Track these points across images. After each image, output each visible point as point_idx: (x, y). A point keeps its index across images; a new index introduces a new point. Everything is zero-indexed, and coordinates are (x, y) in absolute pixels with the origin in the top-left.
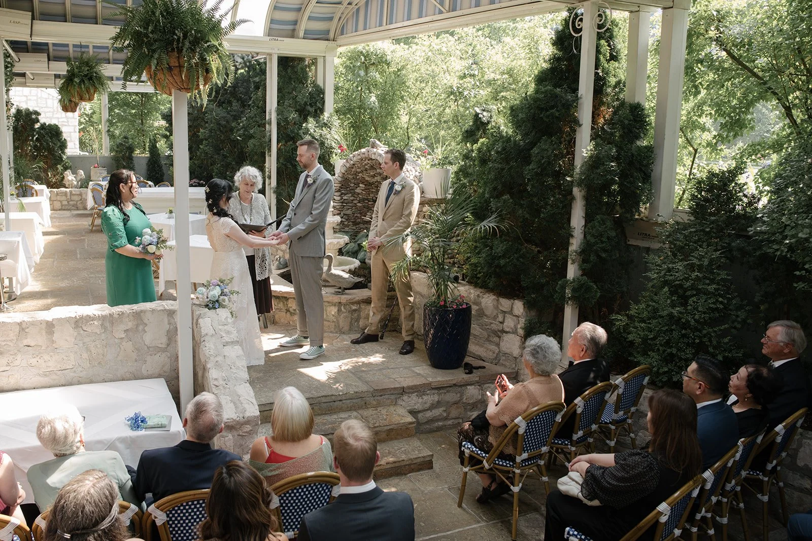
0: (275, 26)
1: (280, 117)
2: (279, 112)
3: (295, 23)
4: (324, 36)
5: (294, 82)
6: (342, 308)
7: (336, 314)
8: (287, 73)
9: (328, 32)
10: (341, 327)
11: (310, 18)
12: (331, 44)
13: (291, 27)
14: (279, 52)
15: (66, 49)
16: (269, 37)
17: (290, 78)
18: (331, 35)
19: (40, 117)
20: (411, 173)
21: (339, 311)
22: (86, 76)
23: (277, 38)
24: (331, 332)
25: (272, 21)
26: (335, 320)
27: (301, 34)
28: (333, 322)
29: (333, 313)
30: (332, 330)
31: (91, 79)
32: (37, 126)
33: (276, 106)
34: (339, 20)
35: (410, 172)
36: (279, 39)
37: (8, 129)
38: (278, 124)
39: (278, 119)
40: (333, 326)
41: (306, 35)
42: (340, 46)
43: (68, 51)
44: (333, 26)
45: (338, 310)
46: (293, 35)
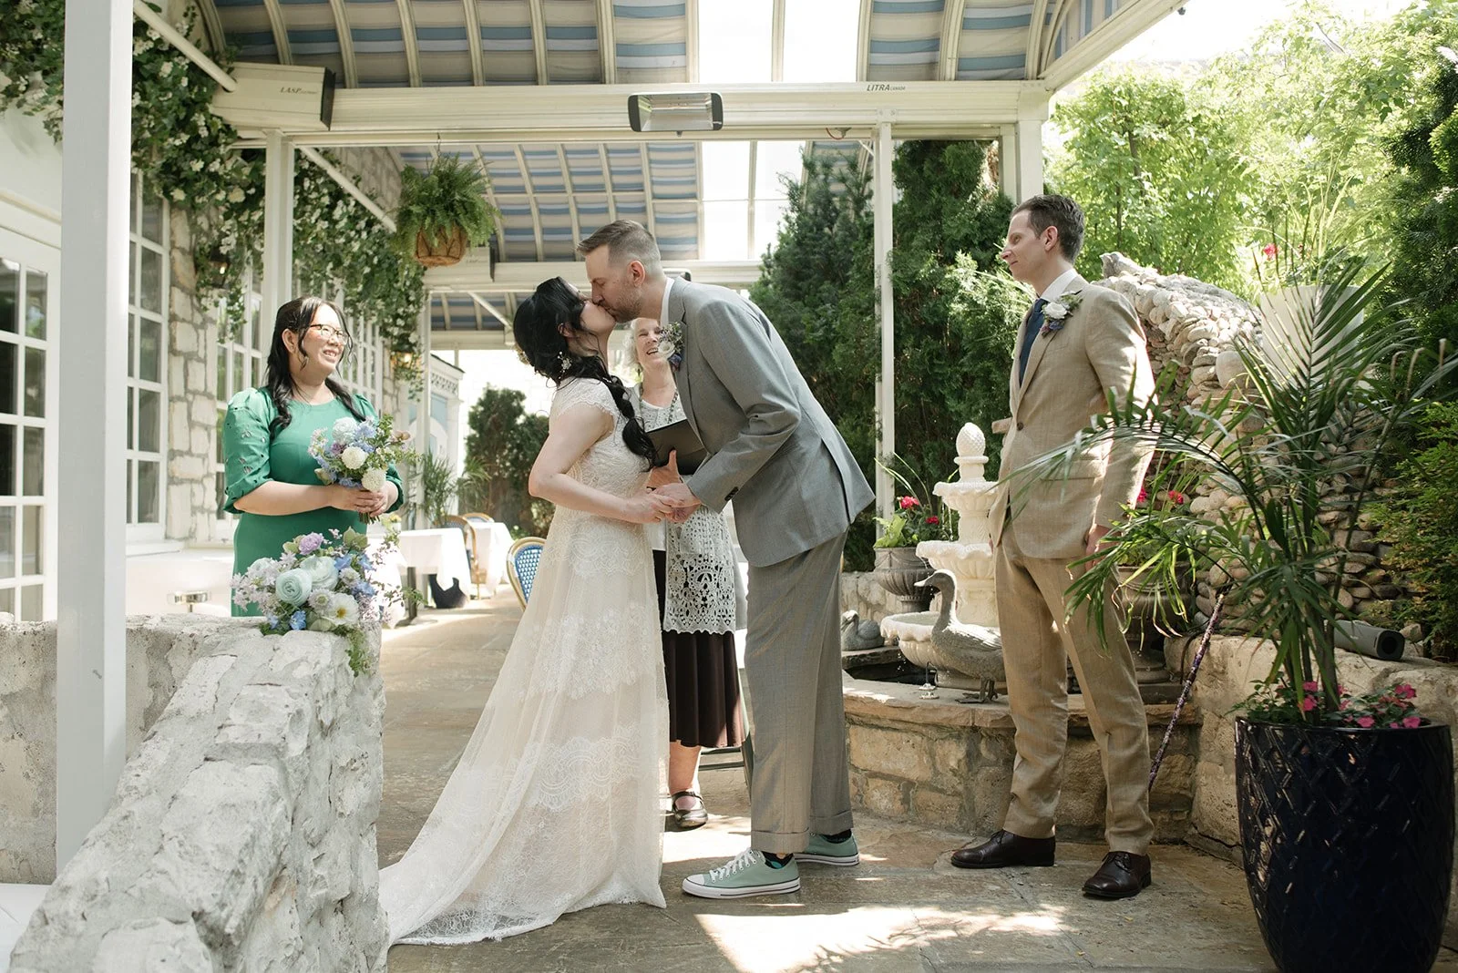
0: (882, 58)
1: (899, 274)
2: (897, 263)
3: (934, 44)
4: (1012, 68)
5: (939, 191)
6: (983, 747)
7: (964, 769)
8: (921, 171)
9: (1020, 59)
10: (979, 812)
11: (967, 25)
12: (1029, 87)
13: (923, 57)
14: (893, 119)
15: (529, 237)
16: (871, 83)
17: (929, 185)
18: (1031, 65)
19: (523, 403)
20: (1223, 323)
21: (972, 757)
22: (439, 200)
23: (886, 84)
24: (949, 829)
25: (874, 46)
26: (960, 788)
27: (950, 68)
28: (957, 794)
29: (953, 764)
30: (953, 820)
31: (450, 207)
32: (520, 420)
33: (891, 248)
34: (1047, 22)
35: (1222, 321)
36: (893, 84)
37: (412, 398)
38: (896, 295)
39: (893, 281)
40: (955, 809)
41: (962, 73)
42: (1055, 90)
43: (534, 242)
44: (1031, 41)
45: (968, 754)
46: (930, 72)
